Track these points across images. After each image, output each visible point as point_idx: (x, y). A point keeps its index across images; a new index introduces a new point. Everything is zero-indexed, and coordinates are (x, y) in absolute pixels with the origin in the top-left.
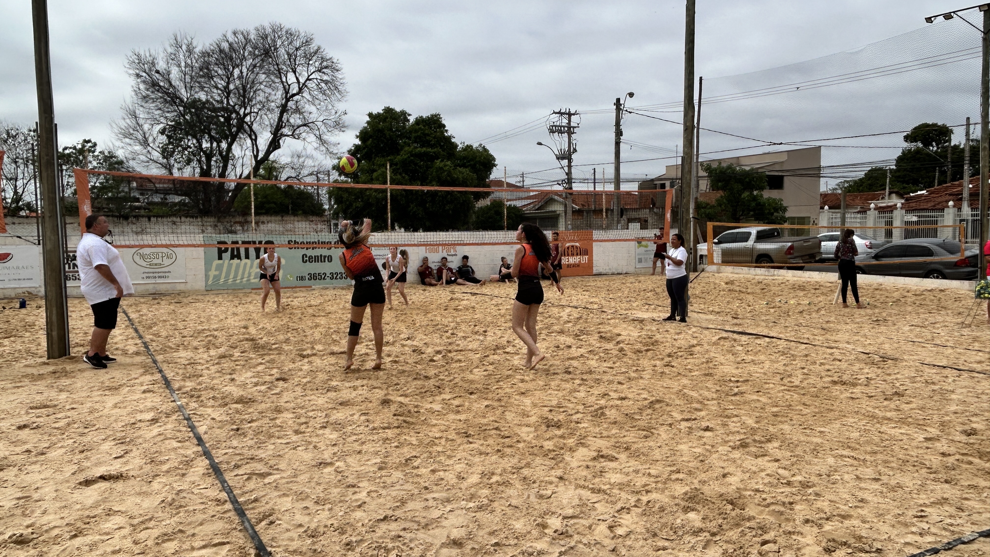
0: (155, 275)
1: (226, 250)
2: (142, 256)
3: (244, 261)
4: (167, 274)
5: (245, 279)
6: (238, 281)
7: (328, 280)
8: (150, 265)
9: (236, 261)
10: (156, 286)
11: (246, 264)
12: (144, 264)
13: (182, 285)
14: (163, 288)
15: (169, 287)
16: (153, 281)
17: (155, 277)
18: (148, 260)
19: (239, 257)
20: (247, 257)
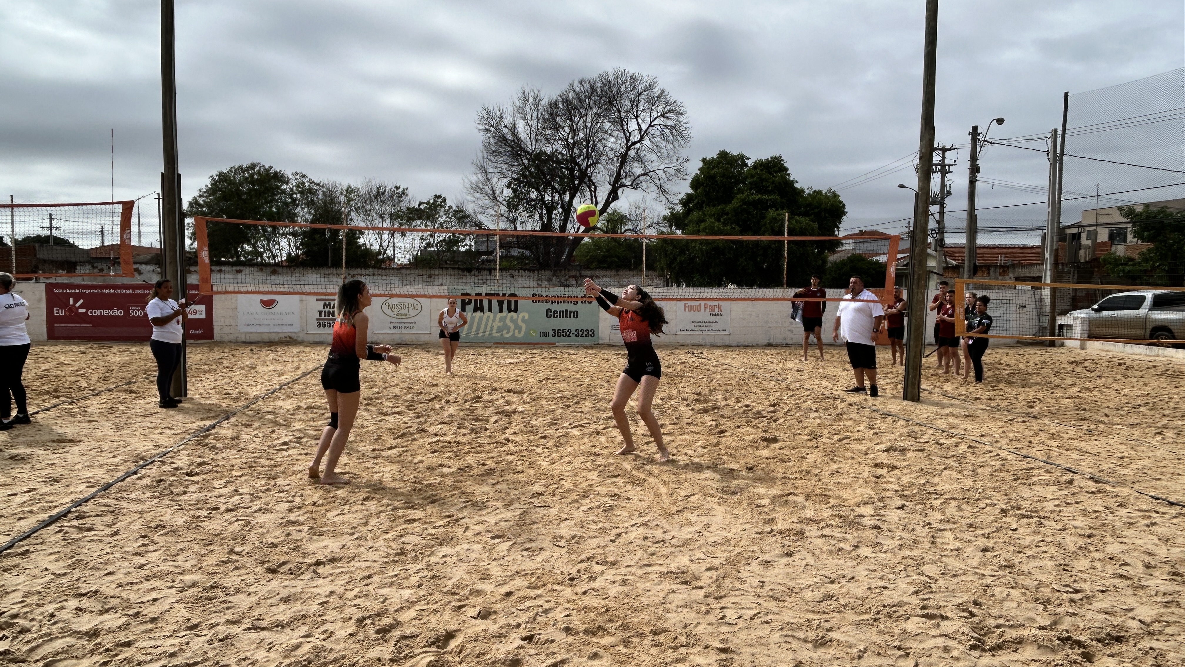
0: (401, 325)
1: (470, 302)
2: (390, 306)
3: (487, 314)
4: (412, 325)
5: (487, 333)
6: (480, 335)
7: (573, 337)
8: (397, 315)
9: (479, 314)
10: (402, 336)
11: (488, 317)
12: (392, 314)
13: (427, 336)
14: (407, 339)
15: (414, 337)
16: (398, 331)
17: (402, 327)
18: (396, 310)
19: (482, 310)
20: (490, 310)
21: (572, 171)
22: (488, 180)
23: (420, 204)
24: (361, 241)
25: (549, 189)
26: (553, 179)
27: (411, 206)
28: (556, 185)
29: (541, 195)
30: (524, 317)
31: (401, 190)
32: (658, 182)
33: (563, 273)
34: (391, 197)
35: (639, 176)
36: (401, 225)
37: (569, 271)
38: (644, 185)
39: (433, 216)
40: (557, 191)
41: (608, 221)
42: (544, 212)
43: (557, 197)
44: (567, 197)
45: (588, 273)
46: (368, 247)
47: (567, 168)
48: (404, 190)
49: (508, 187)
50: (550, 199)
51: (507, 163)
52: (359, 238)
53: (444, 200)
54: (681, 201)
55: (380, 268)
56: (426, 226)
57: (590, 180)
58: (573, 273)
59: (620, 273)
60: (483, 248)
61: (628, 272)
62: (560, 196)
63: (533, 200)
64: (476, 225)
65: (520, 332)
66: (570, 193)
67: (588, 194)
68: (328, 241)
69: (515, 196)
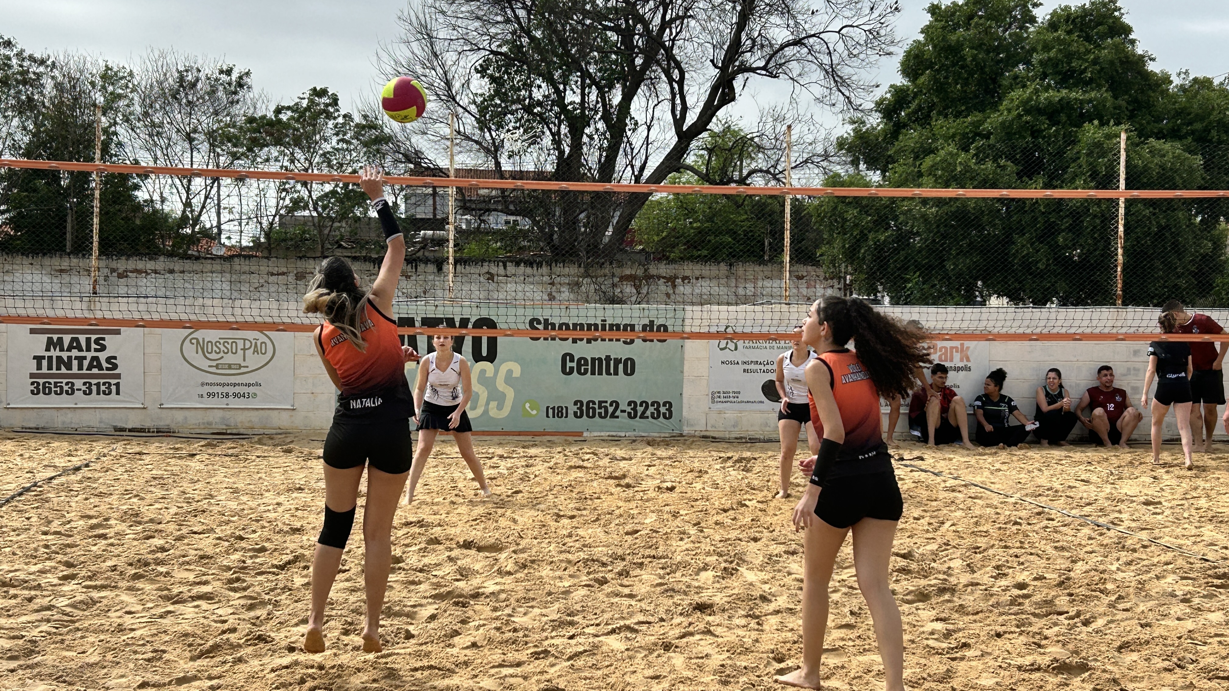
0: (226, 389)
2: (202, 347)
4: (251, 390)
7: (623, 419)
8: (217, 367)
10: (228, 414)
12: (204, 364)
13: (285, 415)
14: (240, 421)
15: (254, 417)
16: (220, 403)
17: (227, 395)
18: (213, 356)
21: (627, 35)
22: (436, 55)
23: (278, 111)
24: (142, 195)
25: (575, 77)
26: (583, 55)
27: (259, 114)
28: (592, 69)
29: (557, 91)
30: (510, 372)
31: (235, 76)
32: (826, 60)
33: (607, 271)
34: (213, 92)
35: (782, 47)
36: (235, 156)
37: (621, 265)
38: (795, 68)
39: (308, 137)
40: (594, 82)
41: (710, 151)
42: (564, 129)
43: (593, 95)
44: (616, 97)
45: (663, 269)
46: (158, 206)
47: (616, 29)
48: (241, 78)
49: (482, 71)
50: (578, 99)
51: (478, 18)
52: (137, 187)
53: (335, 101)
54: (878, 104)
55: (186, 257)
56: (292, 161)
57: (670, 57)
58: (628, 272)
59: (740, 269)
60: (423, 212)
61: (757, 268)
62: (602, 94)
63: (539, 104)
64: (408, 159)
65: (500, 407)
66: (624, 87)
67: (664, 88)
68: (66, 193)
69: (497, 93)
